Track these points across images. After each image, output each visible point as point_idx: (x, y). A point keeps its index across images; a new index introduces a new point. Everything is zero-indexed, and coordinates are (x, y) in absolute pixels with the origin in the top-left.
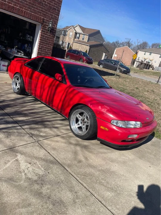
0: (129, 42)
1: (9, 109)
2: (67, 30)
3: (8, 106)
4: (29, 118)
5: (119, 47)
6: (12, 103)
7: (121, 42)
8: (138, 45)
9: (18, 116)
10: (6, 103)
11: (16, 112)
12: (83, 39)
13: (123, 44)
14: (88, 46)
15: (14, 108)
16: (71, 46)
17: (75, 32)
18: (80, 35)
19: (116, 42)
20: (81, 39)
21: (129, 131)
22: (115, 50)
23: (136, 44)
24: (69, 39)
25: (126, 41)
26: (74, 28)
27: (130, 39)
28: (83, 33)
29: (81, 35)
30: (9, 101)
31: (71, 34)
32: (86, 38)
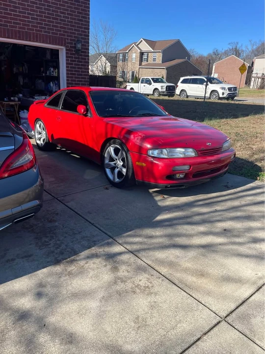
0: (236, 49)
2: (127, 52)
5: (220, 59)
7: (223, 51)
8: (253, 50)
12: (154, 59)
13: (226, 54)
14: (164, 69)
16: (137, 76)
17: (139, 51)
18: (148, 54)
19: (214, 53)
20: (150, 61)
21: (174, 162)
22: (214, 66)
23: (250, 49)
24: (132, 65)
25: (231, 48)
26: (137, 46)
27: (237, 43)
28: (153, 51)
29: (150, 54)
31: (134, 56)
32: (159, 57)
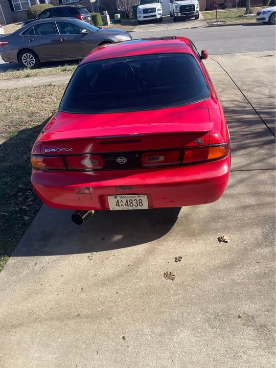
1: (259, 129)
3: (258, 135)
4: (237, 117)
6: (248, 141)
9: (251, 119)
10: (260, 139)
11: (249, 125)
15: (250, 131)
30: (252, 144)
